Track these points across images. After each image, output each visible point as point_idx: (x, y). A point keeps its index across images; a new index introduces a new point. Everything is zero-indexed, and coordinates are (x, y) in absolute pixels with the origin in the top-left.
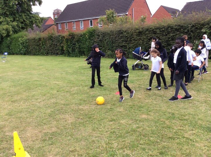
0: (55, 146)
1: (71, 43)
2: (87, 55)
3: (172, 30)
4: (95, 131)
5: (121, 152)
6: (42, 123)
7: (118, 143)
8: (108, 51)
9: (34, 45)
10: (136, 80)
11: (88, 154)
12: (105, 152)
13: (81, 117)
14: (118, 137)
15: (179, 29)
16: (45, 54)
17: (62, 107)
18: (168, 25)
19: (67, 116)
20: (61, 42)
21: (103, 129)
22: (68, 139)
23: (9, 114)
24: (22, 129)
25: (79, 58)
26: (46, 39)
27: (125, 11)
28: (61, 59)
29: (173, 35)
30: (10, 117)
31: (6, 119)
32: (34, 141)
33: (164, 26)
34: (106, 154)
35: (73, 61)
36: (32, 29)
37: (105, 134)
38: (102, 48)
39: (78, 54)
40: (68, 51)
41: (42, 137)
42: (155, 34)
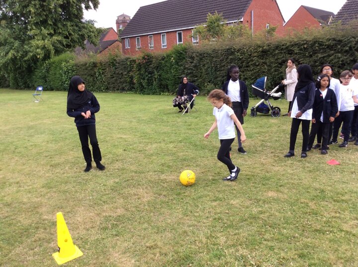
0: (122, 239)
1: (146, 71)
2: (172, 91)
3: (321, 47)
4: (187, 216)
5: (232, 252)
6: (101, 200)
7: (227, 238)
8: (208, 85)
9: (85, 75)
10: (256, 133)
11: (177, 253)
12: (205, 250)
13: (165, 193)
14: (226, 227)
15: (333, 45)
16: (103, 89)
17: (132, 176)
18: (315, 39)
19: (141, 191)
20: (129, 69)
21: (200, 213)
22: (144, 227)
23: (48, 186)
24: (68, 209)
25: (158, 96)
26: (104, 65)
27: (238, 16)
28: (129, 99)
29: (322, 56)
30: (48, 190)
31: (42, 193)
32: (88, 230)
33: (306, 41)
34: (207, 254)
35: (149, 102)
36: (83, 48)
37: (205, 221)
38: (197, 80)
39: (157, 90)
40: (141, 84)
41: (101, 224)
42: (291, 54)
